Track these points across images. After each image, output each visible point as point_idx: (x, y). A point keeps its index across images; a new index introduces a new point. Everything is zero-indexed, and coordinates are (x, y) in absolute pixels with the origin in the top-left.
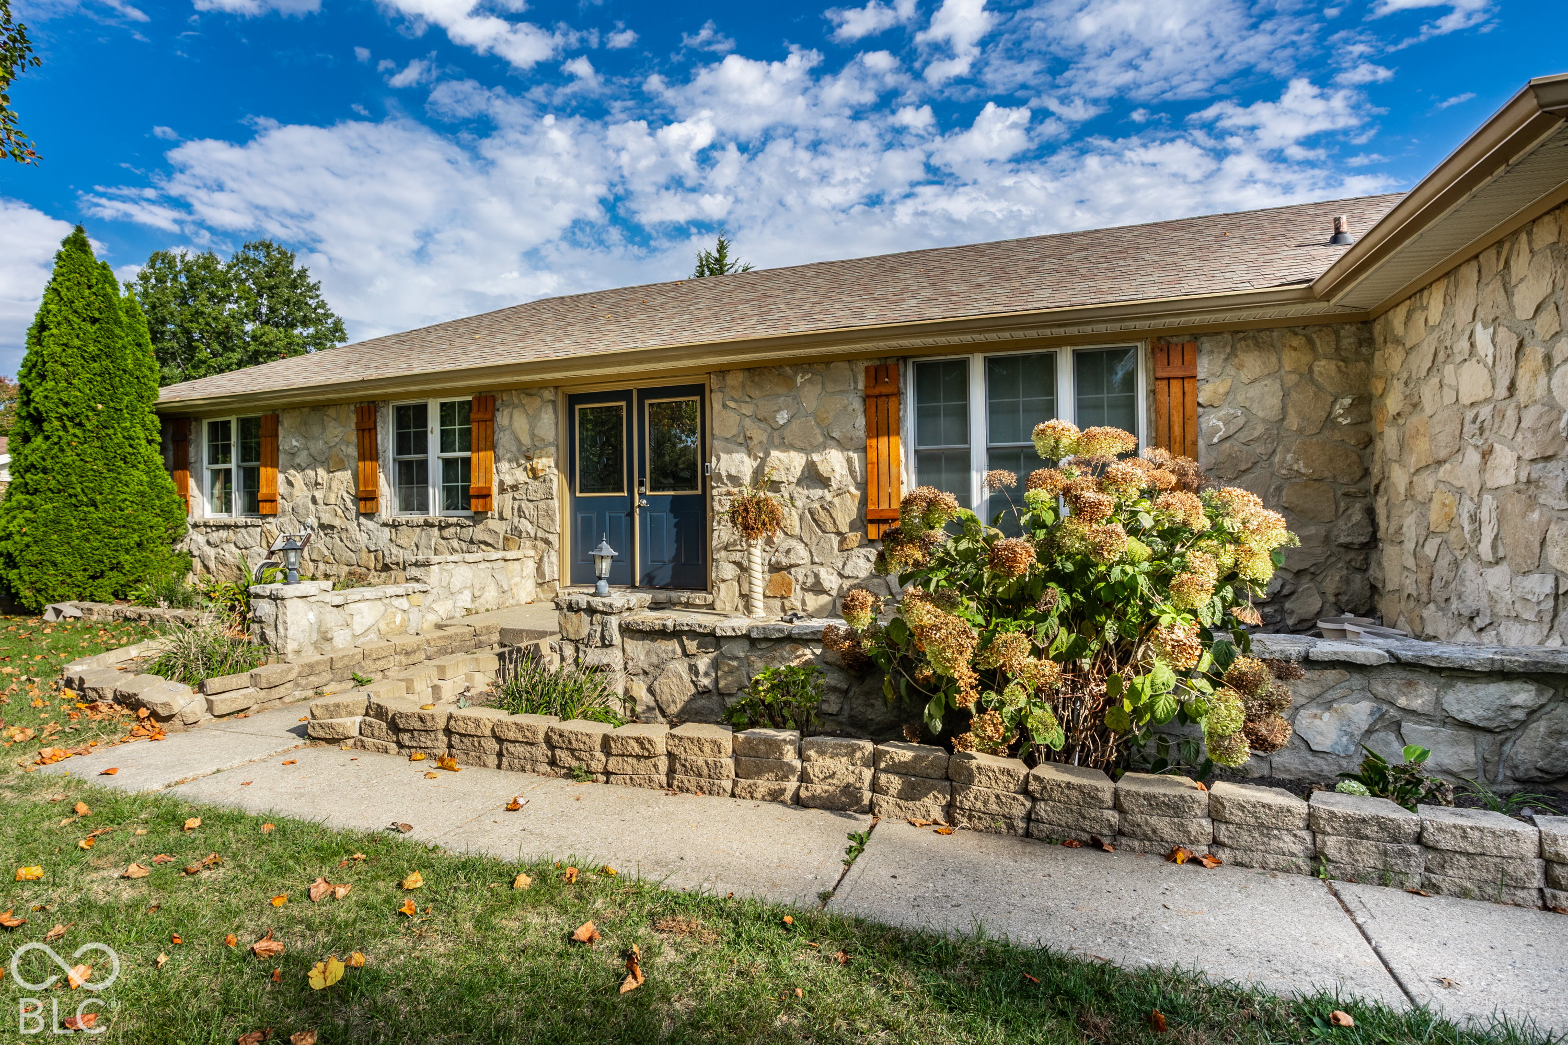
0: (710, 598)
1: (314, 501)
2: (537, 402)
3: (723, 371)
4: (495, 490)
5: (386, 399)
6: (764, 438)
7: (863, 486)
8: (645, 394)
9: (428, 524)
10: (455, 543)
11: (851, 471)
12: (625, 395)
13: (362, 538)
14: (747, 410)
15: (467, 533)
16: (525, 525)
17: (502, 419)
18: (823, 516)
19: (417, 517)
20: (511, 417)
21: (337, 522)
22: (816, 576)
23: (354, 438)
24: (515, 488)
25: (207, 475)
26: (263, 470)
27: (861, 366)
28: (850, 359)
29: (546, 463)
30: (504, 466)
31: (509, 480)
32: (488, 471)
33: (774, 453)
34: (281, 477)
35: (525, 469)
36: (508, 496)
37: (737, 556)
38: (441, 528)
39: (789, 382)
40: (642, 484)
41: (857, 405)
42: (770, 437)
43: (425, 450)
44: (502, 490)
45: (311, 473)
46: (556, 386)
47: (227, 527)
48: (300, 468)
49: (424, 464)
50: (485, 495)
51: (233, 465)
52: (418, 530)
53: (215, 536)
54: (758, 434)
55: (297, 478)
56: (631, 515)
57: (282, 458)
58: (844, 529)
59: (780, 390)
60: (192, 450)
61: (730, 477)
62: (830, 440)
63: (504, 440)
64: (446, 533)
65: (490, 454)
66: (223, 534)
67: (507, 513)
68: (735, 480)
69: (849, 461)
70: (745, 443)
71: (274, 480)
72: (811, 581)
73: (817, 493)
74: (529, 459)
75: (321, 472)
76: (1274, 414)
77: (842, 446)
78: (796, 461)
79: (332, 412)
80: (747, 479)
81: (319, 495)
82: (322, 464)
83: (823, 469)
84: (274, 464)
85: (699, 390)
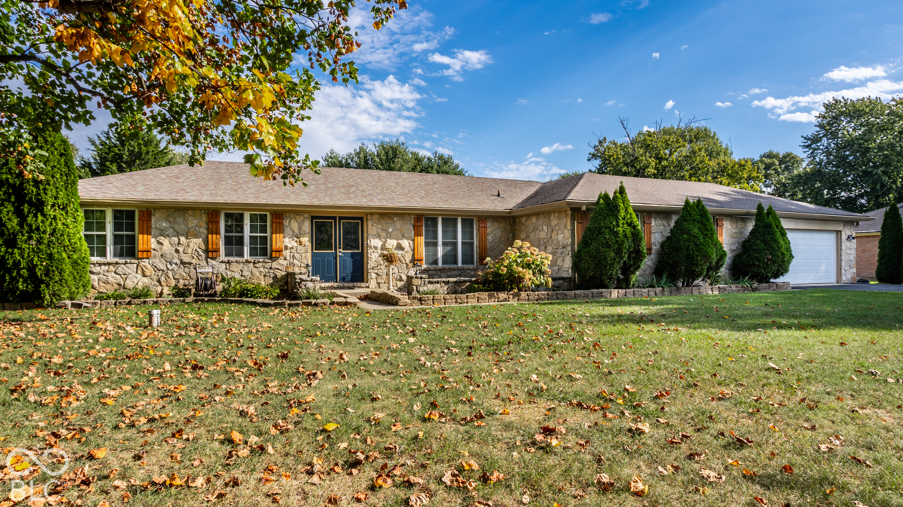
0: (367, 284)
1: (177, 251)
2: (302, 218)
3: (372, 214)
4: (283, 249)
5: (221, 210)
6: (385, 235)
7: (413, 250)
8: (341, 218)
9: (244, 262)
10: (262, 269)
11: (410, 246)
12: (334, 218)
14: (380, 227)
15: (268, 265)
16: (296, 262)
17: (286, 223)
18: (402, 259)
20: (290, 221)
21: (194, 261)
22: (400, 276)
23: (204, 225)
24: (292, 248)
26: (139, 236)
27: (413, 217)
28: (410, 214)
29: (304, 239)
30: (287, 240)
31: (289, 246)
32: (280, 242)
33: (388, 240)
34: (153, 240)
35: (296, 241)
36: (289, 251)
37: (376, 271)
38: (254, 263)
39: (392, 219)
40: (340, 248)
41: (412, 228)
42: (387, 235)
43: (241, 232)
44: (286, 249)
45: (176, 239)
46: (309, 212)
48: (167, 236)
49: (242, 238)
50: (279, 251)
51: (109, 232)
52: (242, 264)
54: (383, 234)
55: (165, 241)
56: (336, 258)
57: (153, 231)
58: (408, 262)
59: (390, 222)
61: (374, 247)
62: (403, 237)
63: (288, 230)
64: (257, 265)
65: (282, 235)
66: (105, 267)
67: (288, 258)
68: (376, 248)
69: (409, 243)
70: (379, 236)
71: (148, 241)
72: (399, 277)
73: (400, 252)
74: (297, 238)
75: (183, 239)
76: (500, 237)
77: (407, 239)
78: (394, 242)
79: (190, 212)
80: (379, 248)
81: (181, 249)
82: (183, 235)
83: (403, 245)
84: (148, 234)
85: (361, 219)
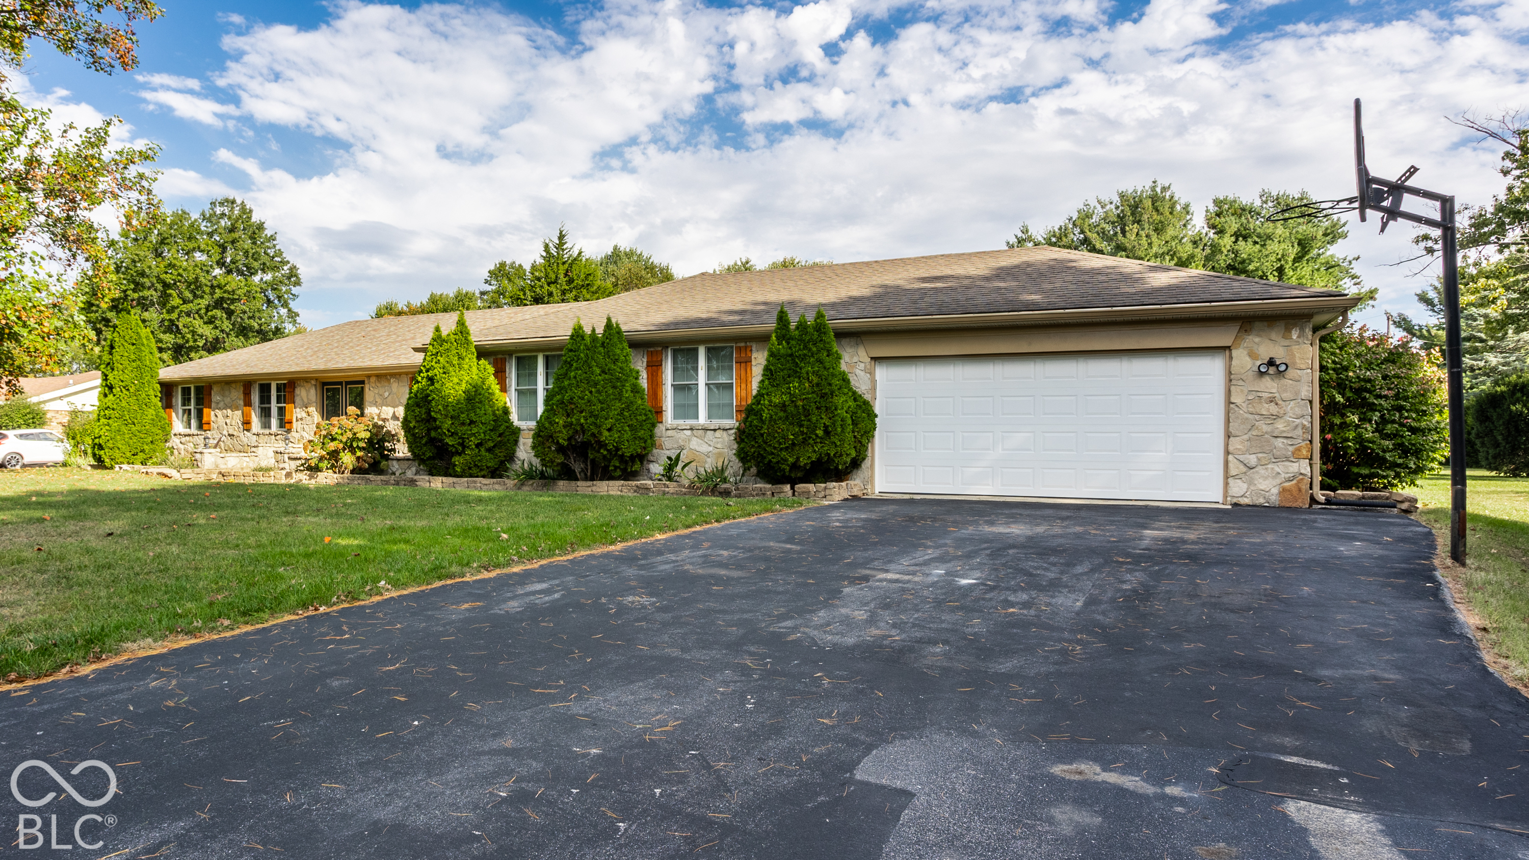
1: (226, 424)
2: (310, 386)
3: (369, 376)
4: (294, 420)
5: (255, 381)
6: (381, 402)
8: (347, 383)
9: (271, 434)
10: (280, 441)
12: (340, 383)
13: (245, 440)
14: (377, 391)
15: (284, 437)
16: (305, 434)
17: (297, 391)
19: (267, 431)
20: (300, 391)
21: (235, 433)
23: (242, 397)
24: (301, 419)
25: (180, 412)
26: (205, 410)
28: (405, 374)
29: (312, 409)
30: (297, 410)
31: (299, 417)
32: (292, 412)
33: (384, 407)
34: (212, 413)
35: (305, 412)
36: (300, 422)
38: (276, 435)
39: (389, 381)
43: (270, 403)
44: (297, 420)
45: (225, 412)
46: (316, 378)
47: (189, 435)
48: (219, 409)
49: (270, 408)
50: (290, 422)
51: (192, 407)
52: (267, 436)
53: (184, 439)
55: (219, 413)
57: (213, 405)
59: (386, 384)
60: (174, 400)
61: (371, 416)
63: (298, 400)
64: (277, 437)
65: (293, 405)
66: (187, 438)
67: (298, 429)
70: (375, 404)
71: (209, 415)
73: (397, 422)
74: (306, 407)
75: (229, 411)
78: (391, 410)
79: (233, 385)
80: (376, 417)
81: (228, 421)
82: (229, 408)
83: (397, 414)
84: (210, 407)
85: (363, 382)
